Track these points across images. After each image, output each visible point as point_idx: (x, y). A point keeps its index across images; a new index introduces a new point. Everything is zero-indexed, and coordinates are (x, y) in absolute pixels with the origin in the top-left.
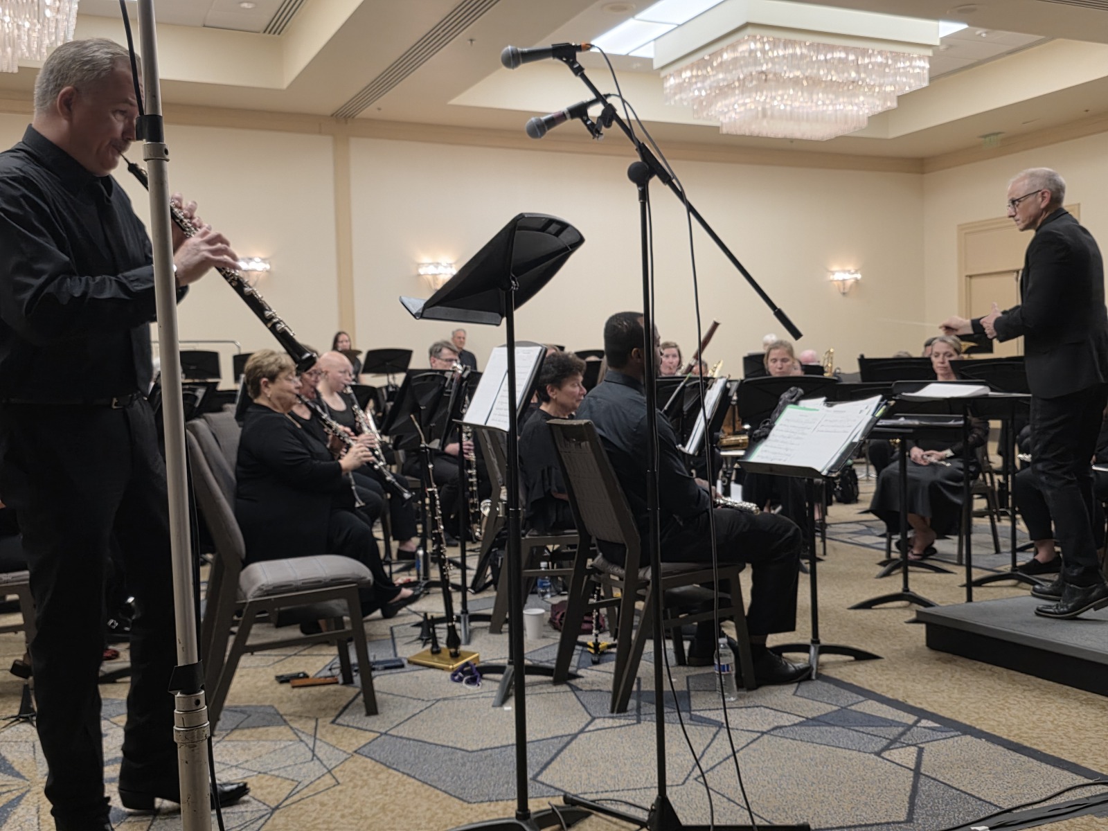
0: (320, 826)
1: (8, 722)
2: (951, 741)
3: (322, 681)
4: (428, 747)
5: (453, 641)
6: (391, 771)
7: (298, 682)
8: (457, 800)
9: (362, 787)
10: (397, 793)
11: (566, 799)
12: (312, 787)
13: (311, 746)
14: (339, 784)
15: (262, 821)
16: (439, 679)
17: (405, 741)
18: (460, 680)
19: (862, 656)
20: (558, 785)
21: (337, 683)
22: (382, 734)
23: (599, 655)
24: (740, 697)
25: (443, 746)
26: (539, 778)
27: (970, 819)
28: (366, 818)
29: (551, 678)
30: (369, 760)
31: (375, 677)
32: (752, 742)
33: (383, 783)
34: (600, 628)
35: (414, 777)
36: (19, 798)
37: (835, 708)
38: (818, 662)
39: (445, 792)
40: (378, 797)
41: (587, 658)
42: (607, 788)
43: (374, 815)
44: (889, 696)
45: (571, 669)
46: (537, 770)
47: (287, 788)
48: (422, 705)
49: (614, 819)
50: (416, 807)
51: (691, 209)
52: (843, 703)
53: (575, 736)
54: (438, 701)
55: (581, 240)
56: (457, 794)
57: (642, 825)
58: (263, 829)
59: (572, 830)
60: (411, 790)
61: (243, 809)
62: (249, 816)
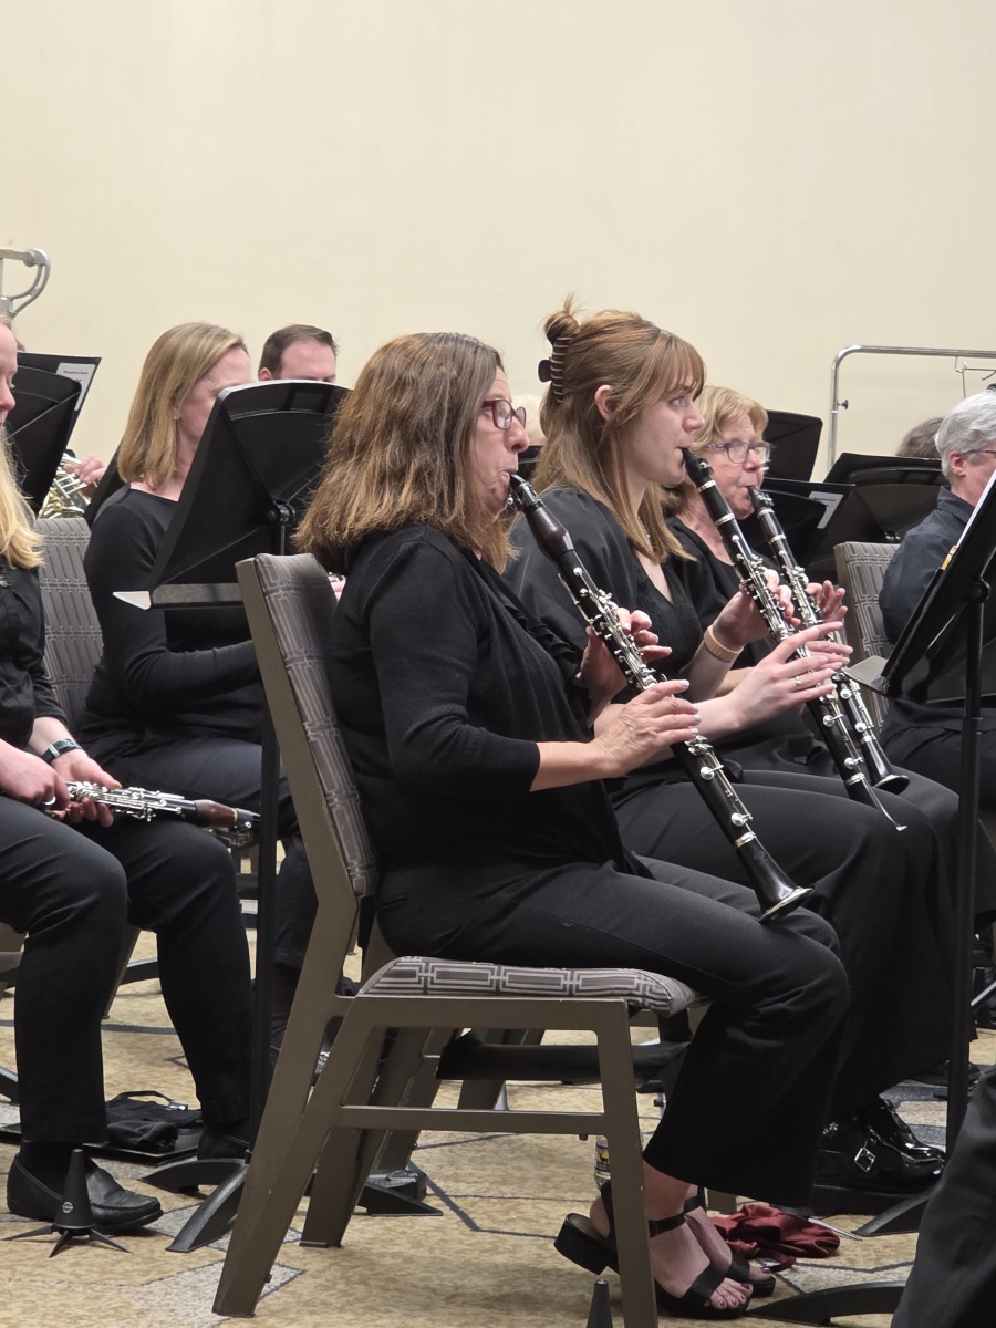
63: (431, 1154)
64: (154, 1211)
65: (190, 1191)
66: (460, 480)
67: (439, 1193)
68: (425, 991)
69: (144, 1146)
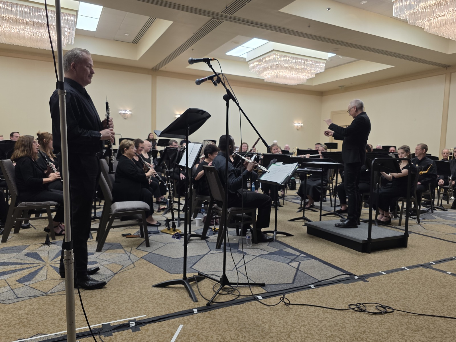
0: (128, 279)
1: (42, 245)
2: (308, 261)
3: (135, 236)
4: (162, 257)
5: (174, 226)
6: (151, 264)
7: (128, 236)
8: (168, 273)
9: (142, 268)
10: (151, 270)
11: (199, 274)
12: (127, 267)
13: (129, 255)
14: (135, 267)
15: (111, 277)
16: (169, 237)
17: (156, 255)
18: (175, 238)
19: (288, 235)
20: (197, 269)
21: (139, 237)
22: (150, 253)
23: (215, 232)
24: (253, 246)
25: (167, 257)
26: (193, 267)
27: (310, 283)
28: (141, 277)
29: (200, 238)
30: (145, 260)
31: (150, 236)
32: (254, 259)
33: (148, 267)
34: (216, 224)
35: (157, 266)
36: (42, 268)
37: (278, 250)
38: (276, 237)
39: (165, 270)
40: (146, 271)
41: (212, 232)
42: (211, 271)
43: (144, 276)
44: (294, 247)
45: (206, 236)
46: (192, 265)
47: (120, 267)
48: (163, 245)
49: (211, 280)
50: (156, 274)
51: (240, 109)
52: (281, 248)
53: (204, 255)
54: (167, 243)
55: (210, 116)
56: (168, 271)
57: (219, 282)
58: (111, 279)
59: (199, 283)
60: (155, 269)
61: (106, 273)
62: (108, 276)
63: (31, 222)
66: (31, 150)
67: (32, 226)
68: (26, 206)
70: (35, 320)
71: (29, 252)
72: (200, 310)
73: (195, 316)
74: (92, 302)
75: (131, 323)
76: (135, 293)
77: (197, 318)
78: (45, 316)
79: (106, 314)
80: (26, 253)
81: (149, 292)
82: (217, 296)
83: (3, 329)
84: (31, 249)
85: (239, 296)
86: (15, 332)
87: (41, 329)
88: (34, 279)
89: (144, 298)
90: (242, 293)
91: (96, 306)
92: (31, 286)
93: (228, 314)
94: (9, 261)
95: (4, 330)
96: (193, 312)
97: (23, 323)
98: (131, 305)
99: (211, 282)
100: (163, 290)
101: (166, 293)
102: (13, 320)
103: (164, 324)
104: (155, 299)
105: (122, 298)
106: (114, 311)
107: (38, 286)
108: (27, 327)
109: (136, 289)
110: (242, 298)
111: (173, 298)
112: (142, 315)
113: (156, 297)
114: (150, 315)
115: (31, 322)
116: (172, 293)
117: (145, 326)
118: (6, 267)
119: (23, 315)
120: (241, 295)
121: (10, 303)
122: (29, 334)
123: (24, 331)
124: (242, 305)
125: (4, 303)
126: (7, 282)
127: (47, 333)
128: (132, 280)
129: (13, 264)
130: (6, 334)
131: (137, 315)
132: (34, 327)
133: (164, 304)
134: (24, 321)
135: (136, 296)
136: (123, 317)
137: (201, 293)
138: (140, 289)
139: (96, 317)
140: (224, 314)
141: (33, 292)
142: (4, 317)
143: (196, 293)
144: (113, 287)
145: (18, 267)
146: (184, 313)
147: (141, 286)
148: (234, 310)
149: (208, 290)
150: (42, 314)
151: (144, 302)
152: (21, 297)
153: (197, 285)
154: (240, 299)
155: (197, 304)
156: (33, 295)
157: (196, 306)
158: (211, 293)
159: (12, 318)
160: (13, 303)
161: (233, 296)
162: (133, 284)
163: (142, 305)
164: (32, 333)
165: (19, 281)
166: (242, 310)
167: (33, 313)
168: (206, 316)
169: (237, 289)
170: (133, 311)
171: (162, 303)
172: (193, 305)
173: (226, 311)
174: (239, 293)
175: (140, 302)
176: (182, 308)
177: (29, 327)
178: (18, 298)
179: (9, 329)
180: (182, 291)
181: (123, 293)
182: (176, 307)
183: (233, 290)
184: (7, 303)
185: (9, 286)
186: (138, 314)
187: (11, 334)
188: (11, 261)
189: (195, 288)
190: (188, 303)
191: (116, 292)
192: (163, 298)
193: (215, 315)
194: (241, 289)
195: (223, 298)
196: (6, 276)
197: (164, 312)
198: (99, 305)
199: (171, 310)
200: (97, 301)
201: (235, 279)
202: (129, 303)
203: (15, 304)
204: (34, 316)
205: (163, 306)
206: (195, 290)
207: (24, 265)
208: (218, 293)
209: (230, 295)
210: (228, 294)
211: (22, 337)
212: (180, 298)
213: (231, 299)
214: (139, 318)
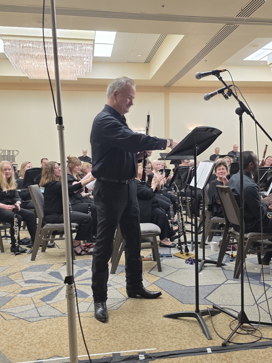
0: (139, 306)
1: (64, 264)
3: (148, 259)
4: (174, 284)
5: (187, 250)
8: (180, 303)
11: (213, 306)
15: (123, 302)
16: (181, 262)
17: (168, 281)
18: (188, 263)
20: (212, 301)
21: (152, 260)
22: (162, 278)
23: (233, 258)
25: (179, 284)
26: (207, 298)
28: (152, 305)
29: (216, 265)
30: (157, 286)
31: (163, 259)
34: (234, 249)
35: (168, 293)
36: (62, 287)
39: (177, 299)
41: (230, 259)
42: (228, 304)
43: (155, 304)
45: (223, 262)
46: (206, 295)
48: (175, 270)
49: (228, 315)
50: (168, 303)
51: (256, 122)
53: (220, 285)
54: (180, 269)
55: (221, 133)
56: (180, 300)
57: (236, 319)
58: (123, 305)
59: (214, 317)
60: (167, 297)
61: (119, 298)
62: (120, 300)
63: (55, 242)
64: (26, 250)
65: (31, 247)
67: (56, 245)
68: (50, 227)
69: (26, 243)
70: (53, 340)
71: (52, 270)
72: (215, 350)
73: (209, 357)
74: (104, 328)
75: (140, 355)
76: (146, 322)
77: (211, 359)
78: (62, 337)
79: (116, 342)
80: (50, 272)
81: (160, 322)
82: (234, 335)
83: (26, 347)
84: (54, 268)
85: (261, 338)
86: (36, 351)
87: (58, 351)
88: (55, 298)
89: (155, 328)
90: (265, 335)
91: (108, 332)
92: (52, 306)
93: (248, 359)
94: (36, 279)
95: (26, 349)
96: (207, 351)
97: (42, 343)
98: (141, 335)
99: (228, 318)
100: (174, 322)
101: (178, 326)
102: (35, 339)
103: (175, 361)
104: (166, 331)
105: (132, 326)
106: (125, 340)
107: (58, 306)
108: (45, 347)
109: (147, 318)
110: (265, 341)
111: (185, 333)
112: (152, 348)
113: (167, 328)
114: (159, 349)
115: (50, 343)
116: (184, 326)
117: (155, 361)
118: (33, 284)
119: (44, 334)
120: (264, 337)
121: (34, 321)
122: (47, 355)
123: (43, 351)
124: (264, 350)
125: (29, 320)
126: (32, 300)
127: (62, 356)
128: (143, 307)
129: (39, 282)
130: (28, 352)
131: (146, 347)
132: (52, 348)
133: (175, 338)
134: (44, 341)
135: (146, 325)
136: (133, 347)
137: (216, 330)
138: (151, 318)
139: (107, 345)
140: (242, 358)
141: (53, 312)
142: (28, 335)
143: (210, 329)
144: (125, 313)
145: (43, 285)
146: (196, 351)
147: (152, 315)
148: (255, 355)
149: (224, 327)
150: (59, 335)
151: (154, 333)
152: (42, 316)
153: (211, 320)
154: (262, 342)
155: (211, 343)
156: (53, 314)
157: (210, 345)
158: (227, 330)
159: (34, 337)
160: (36, 321)
161: (254, 338)
162: (144, 312)
163: (153, 336)
164: (50, 355)
165: (43, 299)
166: (264, 355)
167: (52, 333)
168: (221, 358)
169: (258, 329)
170: (143, 342)
171: (173, 337)
172: (207, 343)
173: (244, 355)
174: (260, 335)
175: (150, 333)
176: (194, 345)
177: (48, 348)
178: (41, 316)
179: (31, 347)
180: (195, 324)
181: (134, 320)
182: (188, 343)
183: (253, 329)
184: (31, 321)
185: (34, 304)
186: (148, 346)
187: (32, 353)
188: (37, 279)
189: (209, 323)
190: (201, 340)
191: (127, 318)
192: (174, 331)
193: (231, 358)
194: (264, 330)
195: (241, 339)
196: (33, 294)
197: (175, 347)
198: (110, 332)
199: (183, 346)
200: (109, 327)
201: (256, 317)
202: (139, 333)
203: (37, 322)
204: (52, 336)
205: (174, 340)
206: (209, 325)
207: (48, 284)
208: (235, 332)
209: (250, 335)
210: (248, 334)
211: (41, 357)
212: (193, 333)
213: (252, 341)
214: (149, 351)
